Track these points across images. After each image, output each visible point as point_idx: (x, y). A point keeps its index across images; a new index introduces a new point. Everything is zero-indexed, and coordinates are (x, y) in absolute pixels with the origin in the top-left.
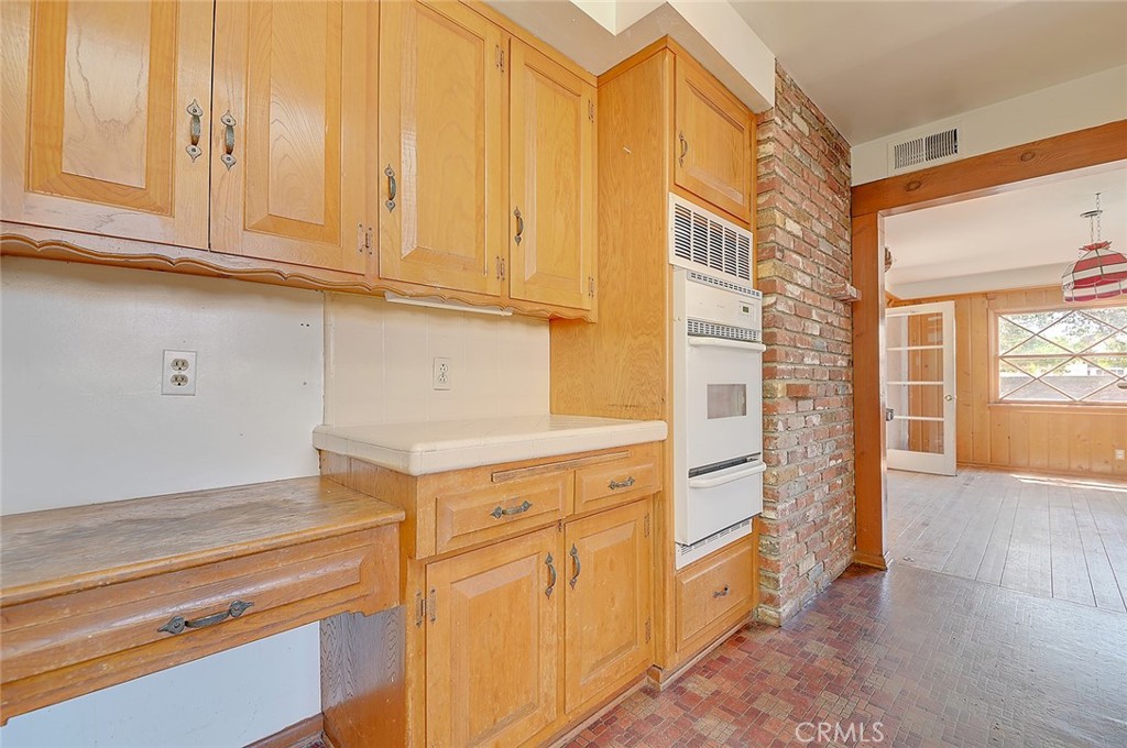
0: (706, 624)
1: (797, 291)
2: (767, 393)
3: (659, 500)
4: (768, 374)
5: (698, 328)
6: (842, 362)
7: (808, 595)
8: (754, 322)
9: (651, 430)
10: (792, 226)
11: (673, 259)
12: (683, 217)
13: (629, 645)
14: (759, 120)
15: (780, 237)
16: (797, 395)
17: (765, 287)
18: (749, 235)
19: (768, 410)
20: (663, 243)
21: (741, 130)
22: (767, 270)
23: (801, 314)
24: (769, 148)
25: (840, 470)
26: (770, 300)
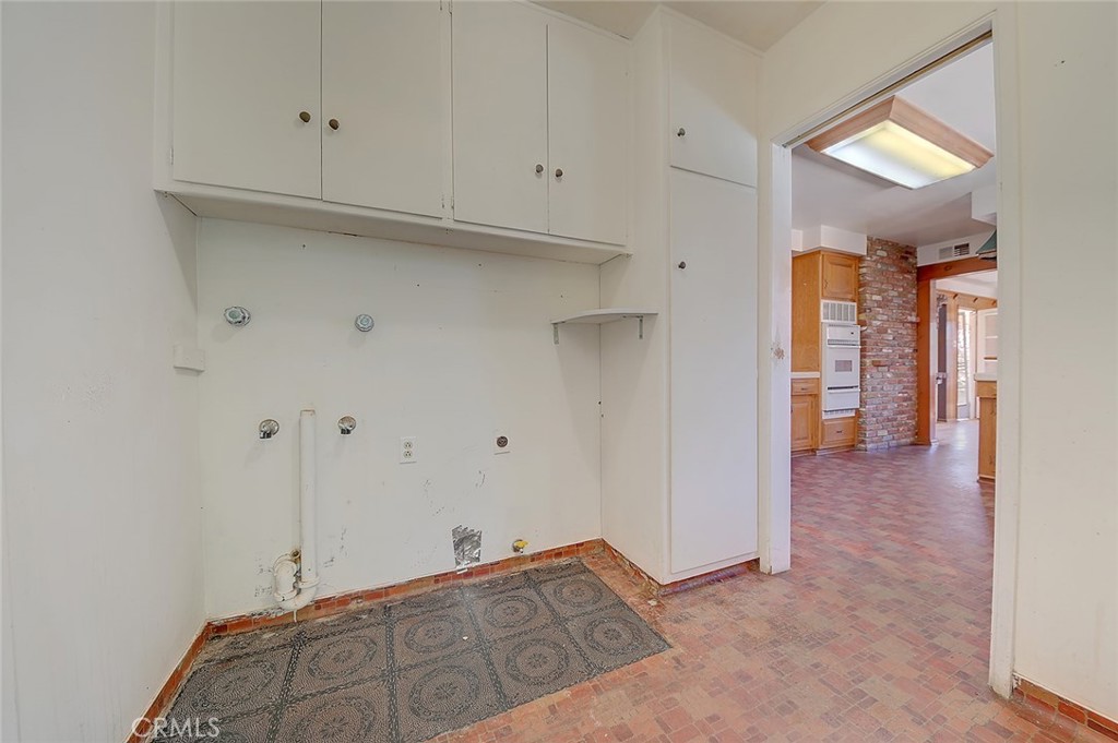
0: (834, 439)
1: (879, 323)
2: (862, 364)
3: (816, 397)
4: (863, 357)
5: (831, 342)
6: (908, 350)
7: (884, 445)
8: (857, 338)
9: (814, 375)
10: (875, 297)
11: (822, 320)
12: (826, 306)
13: (806, 438)
14: (860, 259)
15: (869, 304)
16: (877, 365)
17: (861, 323)
18: (855, 304)
19: (862, 370)
20: (818, 316)
21: (850, 266)
22: (862, 317)
23: (882, 331)
24: (864, 270)
25: (905, 400)
26: (864, 328)
